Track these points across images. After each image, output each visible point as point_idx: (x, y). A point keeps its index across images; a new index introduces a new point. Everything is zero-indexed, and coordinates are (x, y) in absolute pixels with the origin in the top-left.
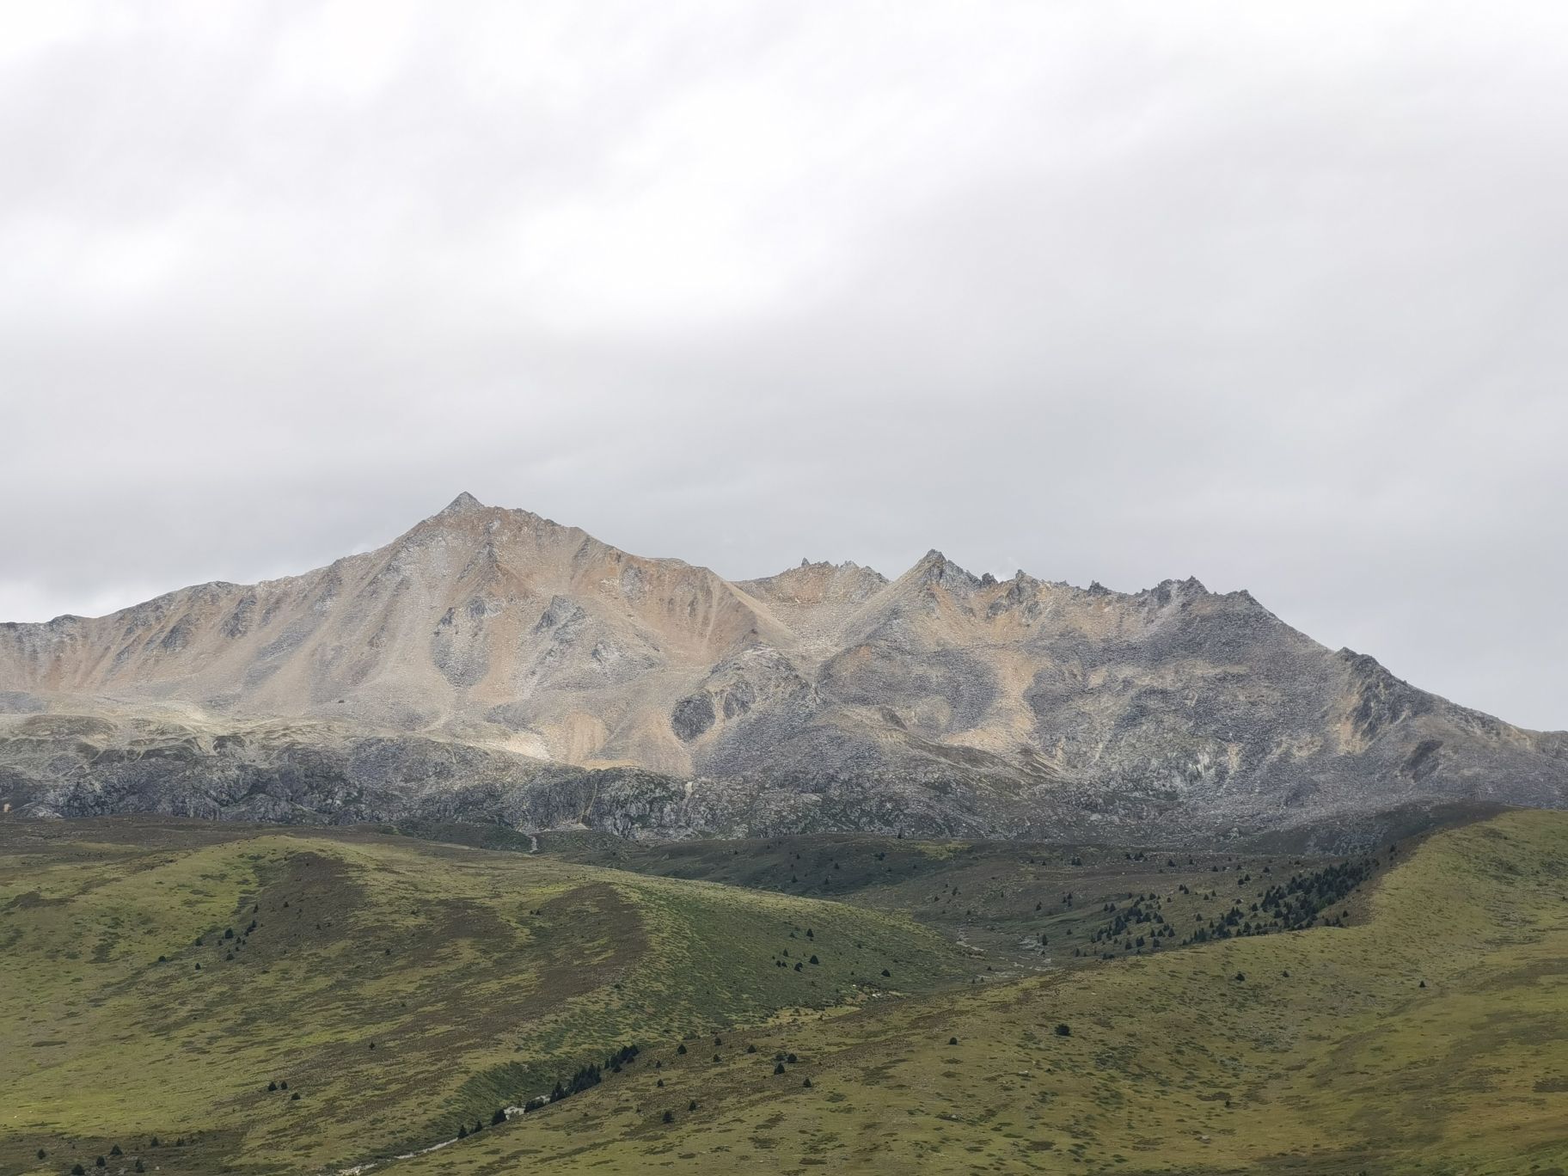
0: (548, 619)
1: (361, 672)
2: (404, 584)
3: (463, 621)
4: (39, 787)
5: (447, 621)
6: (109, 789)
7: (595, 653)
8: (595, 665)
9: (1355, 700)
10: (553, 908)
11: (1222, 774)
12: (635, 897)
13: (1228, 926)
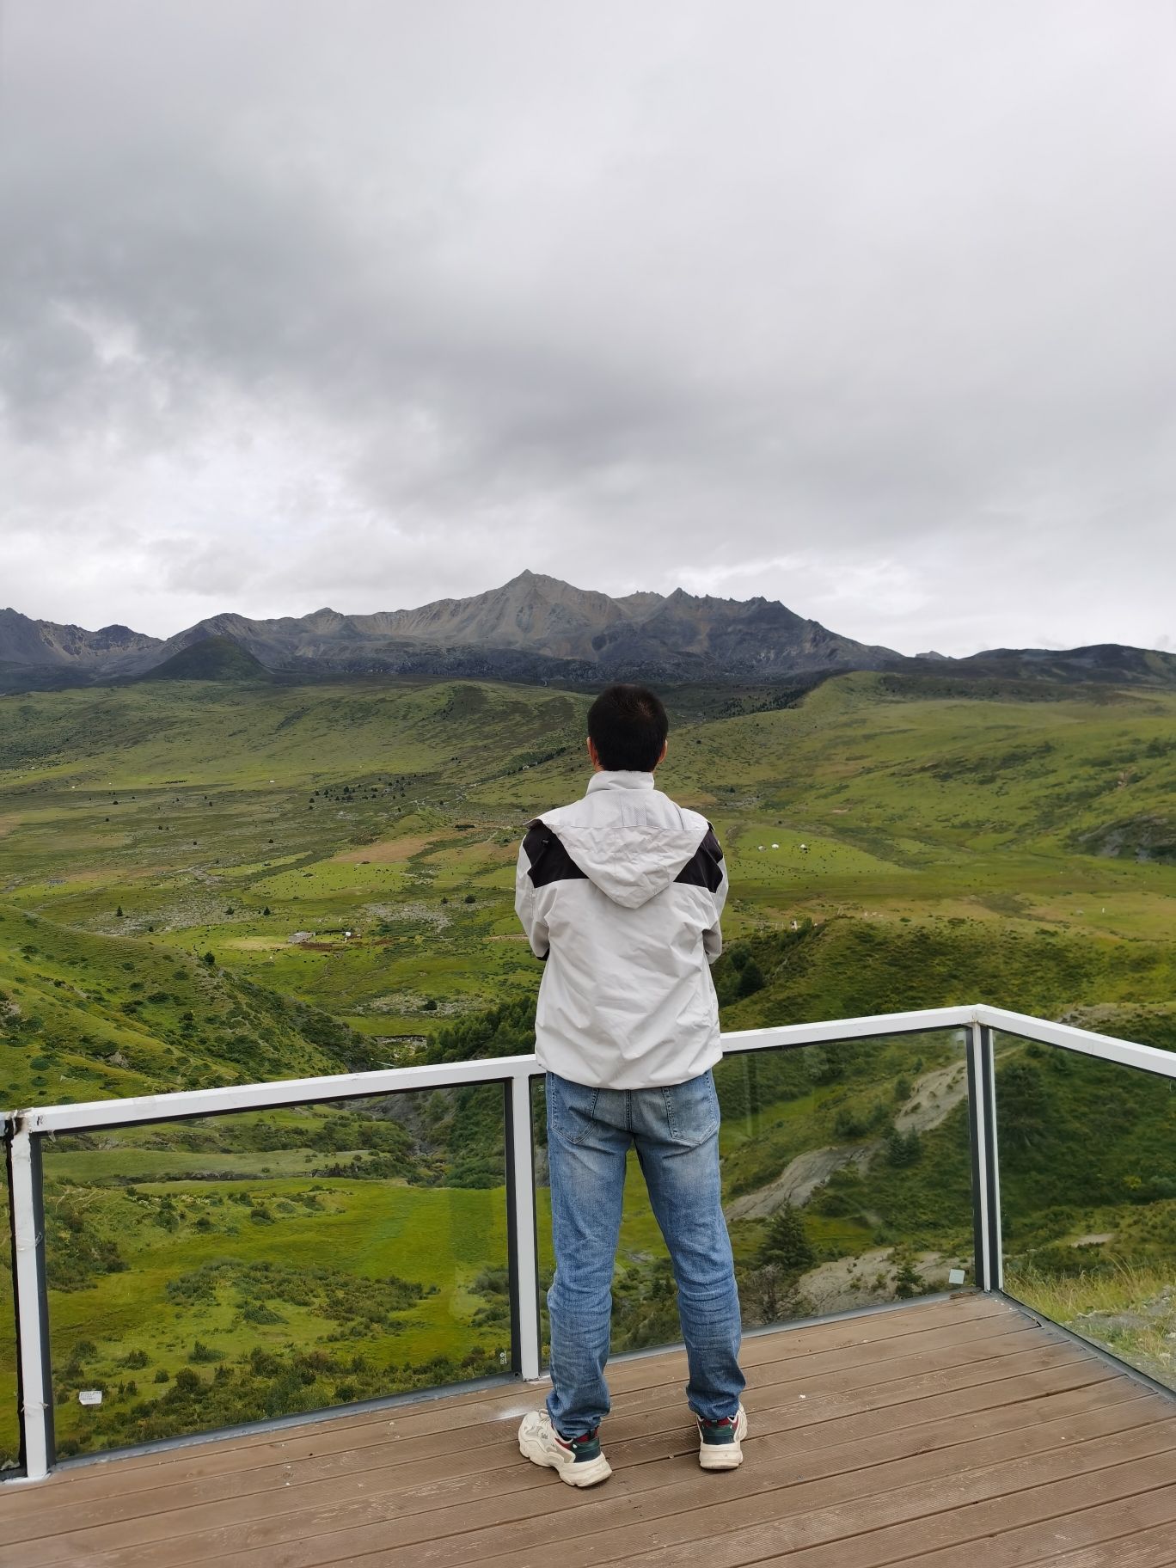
0: (554, 611)
1: (493, 628)
2: (507, 599)
3: (526, 611)
4: (392, 665)
5: (521, 611)
6: (413, 664)
7: (569, 622)
8: (568, 626)
9: (812, 636)
10: (546, 704)
11: (768, 659)
12: (572, 701)
13: (763, 708)
